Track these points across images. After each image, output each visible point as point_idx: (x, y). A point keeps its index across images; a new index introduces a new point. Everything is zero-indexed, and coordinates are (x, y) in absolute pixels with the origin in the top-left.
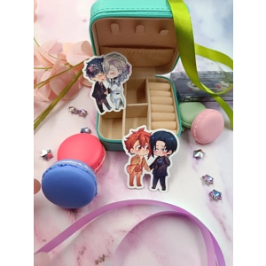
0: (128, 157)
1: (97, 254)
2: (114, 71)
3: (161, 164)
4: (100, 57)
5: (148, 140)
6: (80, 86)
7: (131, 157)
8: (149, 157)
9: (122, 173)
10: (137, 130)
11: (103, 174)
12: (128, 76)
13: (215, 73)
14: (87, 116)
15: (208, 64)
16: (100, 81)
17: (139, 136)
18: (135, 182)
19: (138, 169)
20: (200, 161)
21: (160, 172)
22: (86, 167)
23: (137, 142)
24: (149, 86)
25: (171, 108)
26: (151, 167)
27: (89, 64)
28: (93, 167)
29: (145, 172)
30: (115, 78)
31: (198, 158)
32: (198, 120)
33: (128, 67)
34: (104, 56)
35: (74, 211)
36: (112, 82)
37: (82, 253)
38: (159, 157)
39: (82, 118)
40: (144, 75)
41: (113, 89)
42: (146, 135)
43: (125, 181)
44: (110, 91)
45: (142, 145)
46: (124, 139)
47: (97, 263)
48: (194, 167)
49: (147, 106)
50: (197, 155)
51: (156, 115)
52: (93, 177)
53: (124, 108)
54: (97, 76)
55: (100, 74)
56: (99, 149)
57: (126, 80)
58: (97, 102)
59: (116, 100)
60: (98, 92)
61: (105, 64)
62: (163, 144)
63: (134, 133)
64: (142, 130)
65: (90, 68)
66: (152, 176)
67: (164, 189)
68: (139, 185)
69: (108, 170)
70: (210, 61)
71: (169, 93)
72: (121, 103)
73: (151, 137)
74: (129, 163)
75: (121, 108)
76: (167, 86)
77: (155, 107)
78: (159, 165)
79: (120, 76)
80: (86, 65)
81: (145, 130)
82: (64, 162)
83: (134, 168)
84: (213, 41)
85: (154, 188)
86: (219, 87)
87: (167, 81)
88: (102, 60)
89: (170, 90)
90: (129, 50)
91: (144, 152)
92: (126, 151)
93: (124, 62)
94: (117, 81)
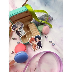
0: (31, 45)
1: (34, 69)
2: (19, 26)
3: (39, 43)
4: (14, 24)
5: (34, 39)
6: (12, 32)
7: (32, 45)
8: (36, 43)
9: (31, 49)
10: (31, 38)
11: (27, 51)
12: (23, 26)
13: (43, 16)
14: (17, 39)
15: (40, 14)
16: (17, 30)
17: (32, 39)
18: (35, 50)
19: (35, 47)
20: (47, 38)
21: (40, 45)
22: (23, 52)
23: (32, 41)
24: (29, 26)
25: (36, 29)
26: (37, 45)
27: (12, 27)
28: (24, 51)
29: (36, 46)
30: (20, 28)
31: (46, 38)
32: (43, 30)
33: (22, 24)
34: (15, 24)
35: (25, 62)
36: (20, 29)
37: (31, 70)
38: (38, 42)
39: (16, 40)
40: (27, 24)
41: (21, 31)
42: (33, 38)
43: (33, 50)
44: (20, 31)
45: (33, 41)
46: (29, 41)
47: (35, 70)
48: (47, 40)
49: (31, 31)
50: (46, 37)
51: (33, 32)
52: (26, 54)
53: (26, 34)
54: (16, 29)
55: (16, 28)
56: (24, 46)
57: (23, 27)
58: (18, 35)
59: (23, 33)
60: (18, 33)
61: (16, 26)
62: (38, 39)
63: (30, 39)
64: (32, 38)
65: (13, 28)
66: (38, 47)
67: (42, 48)
68: (36, 50)
69: (28, 50)
70: (41, 13)
71: (34, 26)
72: (24, 33)
73: (35, 38)
74: (32, 46)
75: (25, 34)
76: (33, 24)
77: (32, 30)
78: (39, 44)
79: (21, 27)
80: (12, 28)
81: (33, 37)
82: (18, 53)
83: (34, 47)
84: (39, 7)
85: (40, 49)
86: (45, 19)
87: (32, 23)
88: (15, 25)
89: (34, 25)
90: (21, 20)
91: (34, 42)
92: (30, 44)
93: (21, 23)
94: (21, 28)
